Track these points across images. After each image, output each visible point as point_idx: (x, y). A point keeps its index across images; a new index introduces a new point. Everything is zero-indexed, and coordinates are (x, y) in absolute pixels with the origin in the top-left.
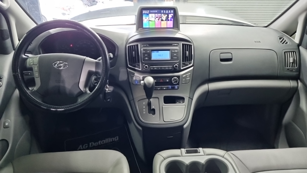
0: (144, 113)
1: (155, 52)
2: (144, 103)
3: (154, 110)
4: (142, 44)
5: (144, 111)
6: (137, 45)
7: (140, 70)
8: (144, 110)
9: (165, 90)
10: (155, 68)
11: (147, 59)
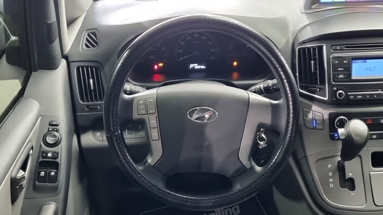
0: (331, 186)
1: (360, 61)
2: (330, 166)
3: (351, 180)
4: (333, 46)
5: (331, 182)
6: (320, 48)
7: (326, 99)
8: (331, 180)
9: (375, 139)
10: (358, 97)
11: (341, 78)
